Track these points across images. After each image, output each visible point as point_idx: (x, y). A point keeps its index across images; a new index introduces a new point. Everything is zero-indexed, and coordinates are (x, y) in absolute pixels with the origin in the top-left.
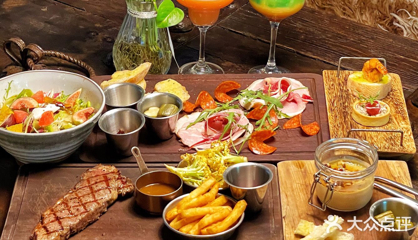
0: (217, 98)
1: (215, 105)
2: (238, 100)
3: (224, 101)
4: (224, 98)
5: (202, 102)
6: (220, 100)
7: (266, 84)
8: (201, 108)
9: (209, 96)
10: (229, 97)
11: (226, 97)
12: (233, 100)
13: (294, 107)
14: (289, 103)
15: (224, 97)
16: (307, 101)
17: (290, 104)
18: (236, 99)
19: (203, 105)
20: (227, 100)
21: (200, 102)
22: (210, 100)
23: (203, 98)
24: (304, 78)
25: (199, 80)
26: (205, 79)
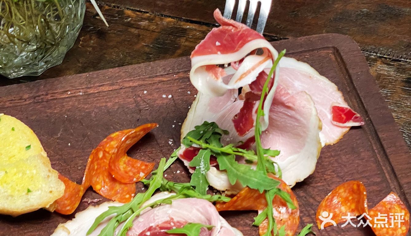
5: (95, 179)
8: (95, 192)
16: (347, 127)
19: (98, 184)
23: (96, 167)
24: (313, 50)
25: (69, 93)
26: (82, 89)
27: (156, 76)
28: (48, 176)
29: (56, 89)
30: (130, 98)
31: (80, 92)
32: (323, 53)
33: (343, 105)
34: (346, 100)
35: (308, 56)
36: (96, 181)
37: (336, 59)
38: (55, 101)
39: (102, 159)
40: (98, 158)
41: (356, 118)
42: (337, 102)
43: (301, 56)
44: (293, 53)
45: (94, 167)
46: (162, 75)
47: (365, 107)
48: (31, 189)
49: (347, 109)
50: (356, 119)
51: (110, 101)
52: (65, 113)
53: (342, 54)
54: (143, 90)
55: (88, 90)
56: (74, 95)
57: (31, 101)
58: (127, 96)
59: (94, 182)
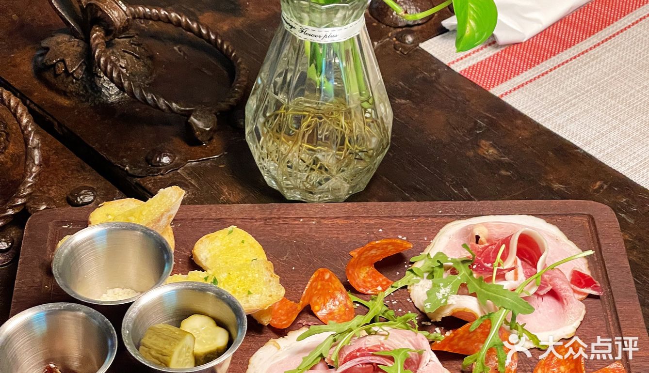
0: (353, 285)
1: (349, 304)
2: (406, 287)
3: (369, 292)
4: (369, 282)
5: (315, 299)
6: (361, 290)
7: (477, 242)
8: (313, 314)
9: (333, 278)
10: (382, 278)
11: (375, 279)
12: (392, 287)
13: (552, 311)
14: (540, 299)
15: (370, 280)
16: (585, 294)
17: (543, 303)
18: (400, 284)
19: (318, 304)
20: (379, 288)
21: (310, 299)
22: (336, 289)
23: (319, 287)
24: (566, 215)
25: (301, 220)
26: (316, 218)
27: (395, 217)
28: (270, 281)
29: (289, 215)
30: (363, 234)
31: (313, 221)
32: (576, 219)
33: (586, 271)
34: (589, 268)
35: (560, 221)
36: (316, 301)
37: (590, 227)
38: (286, 226)
39: (327, 281)
40: (324, 278)
41: (596, 286)
42: (579, 268)
43: (552, 219)
44: (544, 215)
45: (317, 286)
46: (400, 217)
47: (609, 278)
48: (251, 292)
49: (588, 276)
50: (596, 288)
51: (343, 234)
52: (294, 239)
53: (596, 223)
54: (379, 228)
55: (322, 220)
56: (307, 223)
57: (262, 223)
58: (361, 232)
59: (313, 301)
